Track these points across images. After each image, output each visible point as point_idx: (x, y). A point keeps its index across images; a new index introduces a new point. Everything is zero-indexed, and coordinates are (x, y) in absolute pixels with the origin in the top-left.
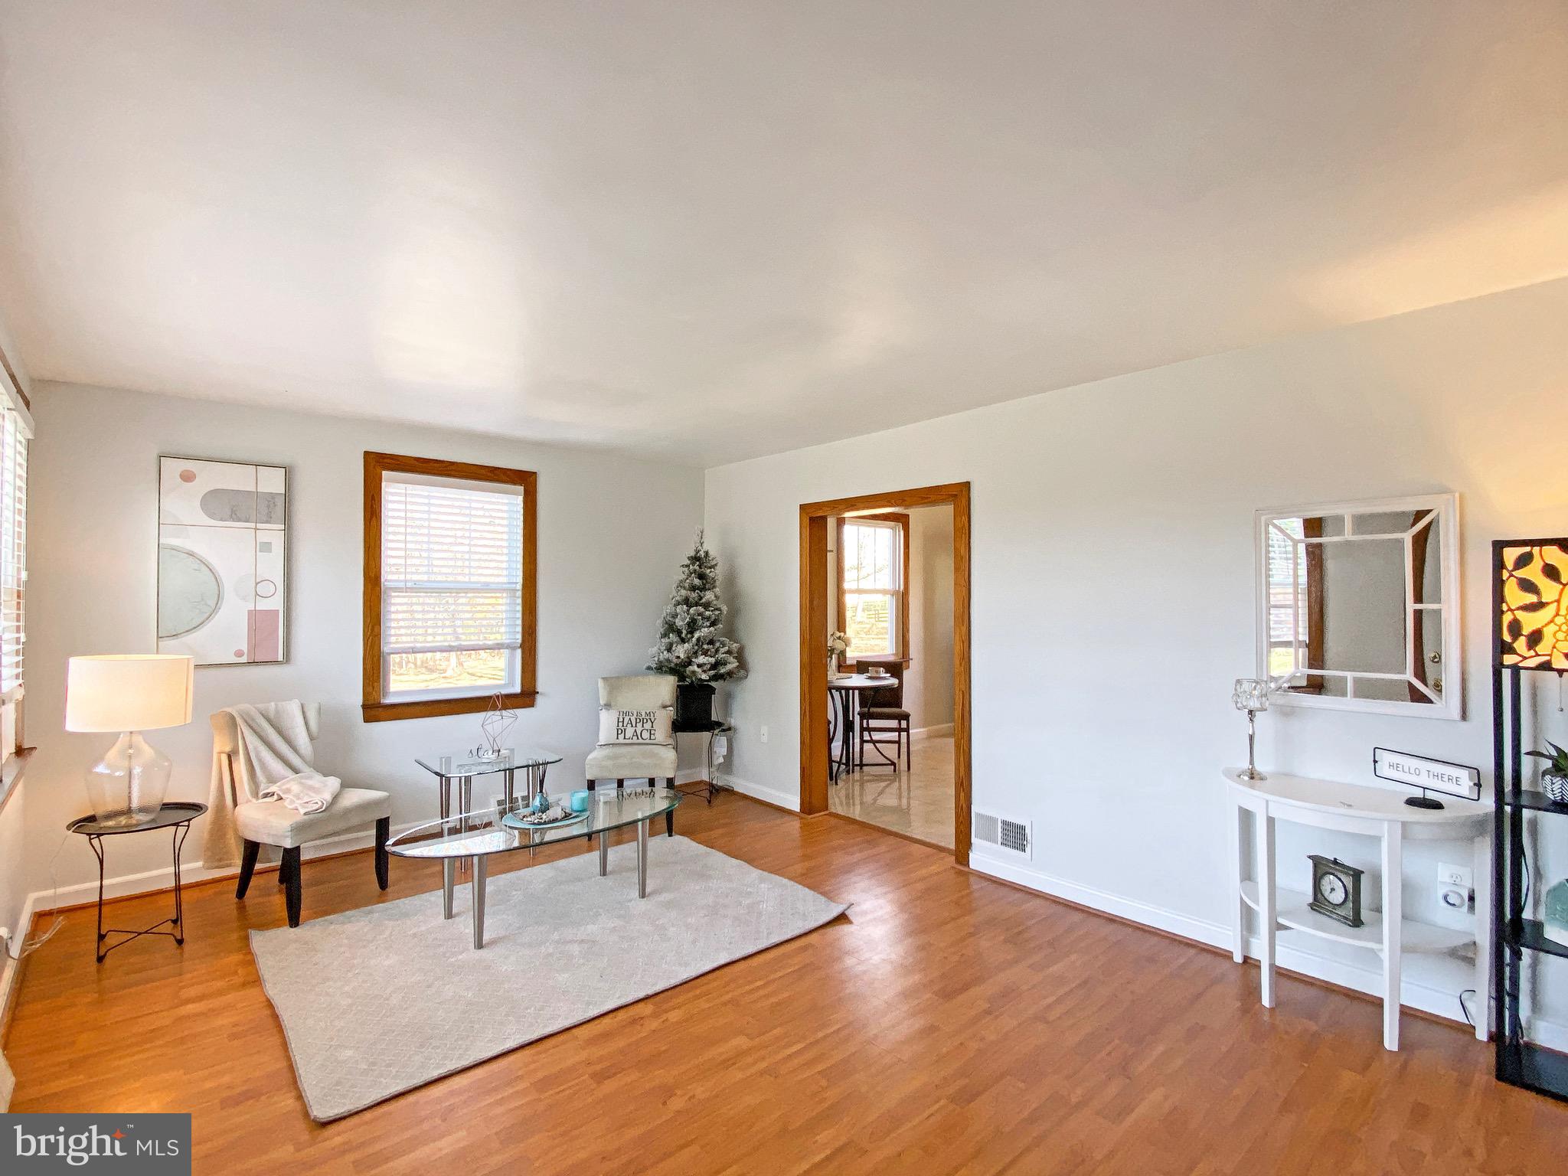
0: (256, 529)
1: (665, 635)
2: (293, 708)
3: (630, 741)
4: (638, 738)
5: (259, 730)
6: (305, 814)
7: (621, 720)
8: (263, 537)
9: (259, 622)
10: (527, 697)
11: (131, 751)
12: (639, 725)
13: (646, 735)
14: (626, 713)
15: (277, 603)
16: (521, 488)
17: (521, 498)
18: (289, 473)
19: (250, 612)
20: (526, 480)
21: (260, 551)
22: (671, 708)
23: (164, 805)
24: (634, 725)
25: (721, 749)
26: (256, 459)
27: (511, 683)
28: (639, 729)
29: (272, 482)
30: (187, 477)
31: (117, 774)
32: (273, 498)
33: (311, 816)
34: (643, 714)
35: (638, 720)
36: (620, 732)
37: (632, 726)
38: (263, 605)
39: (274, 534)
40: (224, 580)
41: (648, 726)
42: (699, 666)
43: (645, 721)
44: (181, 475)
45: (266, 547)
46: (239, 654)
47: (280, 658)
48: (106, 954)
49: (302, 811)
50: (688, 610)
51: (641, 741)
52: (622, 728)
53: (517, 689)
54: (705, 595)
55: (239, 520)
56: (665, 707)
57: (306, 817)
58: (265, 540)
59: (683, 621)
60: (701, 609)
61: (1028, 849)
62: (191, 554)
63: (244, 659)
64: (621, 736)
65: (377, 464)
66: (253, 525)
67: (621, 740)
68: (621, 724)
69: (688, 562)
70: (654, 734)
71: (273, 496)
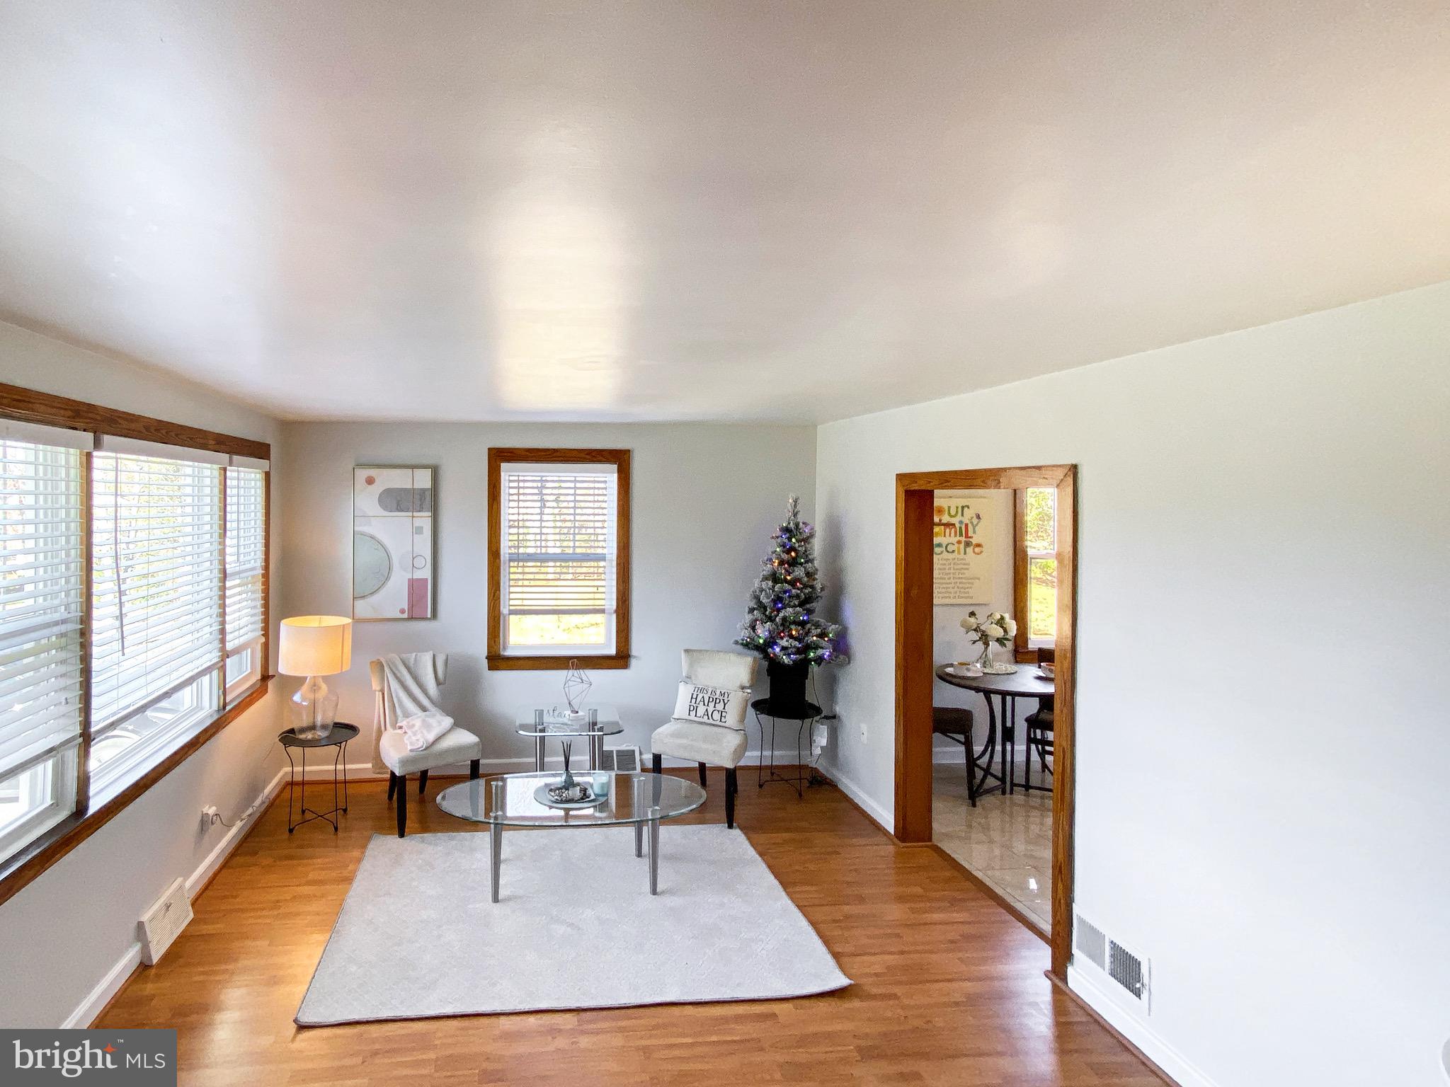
0: (413, 517)
1: (751, 611)
2: (427, 659)
3: (701, 720)
4: (708, 719)
5: (399, 675)
6: (411, 751)
7: (695, 696)
8: (418, 522)
9: (415, 587)
10: (621, 659)
11: (315, 688)
12: (712, 705)
13: (717, 716)
14: (701, 690)
15: (426, 573)
16: (615, 467)
17: (616, 475)
18: (436, 472)
19: (409, 580)
20: (620, 459)
21: (416, 533)
22: (749, 691)
23: (336, 724)
24: (706, 704)
25: (821, 739)
26: (414, 462)
27: (607, 645)
28: (711, 709)
29: (423, 480)
30: (370, 481)
31: (304, 703)
32: (424, 493)
33: (414, 753)
34: (718, 693)
35: (711, 700)
36: (692, 708)
37: (704, 705)
38: (419, 575)
39: (424, 520)
40: (393, 557)
41: (720, 707)
42: (784, 648)
43: (718, 701)
44: (366, 481)
45: (419, 530)
46: (402, 611)
47: (429, 616)
48: (294, 828)
49: (409, 748)
50: (774, 587)
51: (711, 721)
52: (695, 705)
53: (612, 651)
54: (794, 571)
55: (403, 511)
56: (743, 688)
57: (411, 754)
58: (421, 525)
59: (768, 598)
60: (787, 586)
61: (1145, 995)
62: (372, 537)
63: (405, 616)
64: (693, 713)
65: (499, 456)
66: (410, 514)
67: (692, 717)
68: (694, 701)
69: (779, 533)
70: (725, 717)
71: (423, 491)
